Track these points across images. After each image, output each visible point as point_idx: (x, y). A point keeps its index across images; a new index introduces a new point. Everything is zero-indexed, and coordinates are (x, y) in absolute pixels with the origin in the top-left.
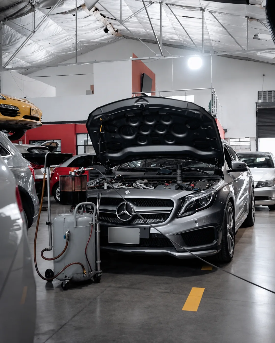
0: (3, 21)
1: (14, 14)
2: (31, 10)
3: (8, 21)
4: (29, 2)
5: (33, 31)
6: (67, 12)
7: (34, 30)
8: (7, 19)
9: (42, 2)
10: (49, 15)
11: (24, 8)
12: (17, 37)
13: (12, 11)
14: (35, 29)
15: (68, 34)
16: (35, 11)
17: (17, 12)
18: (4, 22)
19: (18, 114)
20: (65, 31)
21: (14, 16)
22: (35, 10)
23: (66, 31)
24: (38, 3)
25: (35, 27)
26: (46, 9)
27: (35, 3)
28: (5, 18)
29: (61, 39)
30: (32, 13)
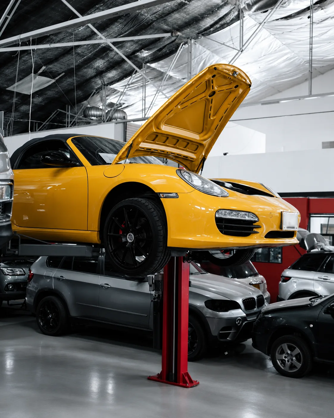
0: (194, 39)
1: (212, 26)
2: (238, 18)
3: (202, 37)
4: (235, 4)
5: (240, 49)
6: (293, 15)
7: (241, 47)
8: (200, 35)
9: (255, 3)
10: (265, 23)
11: (226, 15)
12: (213, 61)
13: (208, 22)
14: (243, 46)
15: (288, 51)
16: (244, 19)
17: (216, 23)
18: (196, 40)
19: (255, 230)
20: (284, 46)
21: (212, 29)
22: (244, 17)
23: (287, 46)
24: (248, 5)
25: (244, 44)
26: (262, 12)
27: (244, 5)
28: (198, 34)
29: (277, 60)
30: (239, 22)
